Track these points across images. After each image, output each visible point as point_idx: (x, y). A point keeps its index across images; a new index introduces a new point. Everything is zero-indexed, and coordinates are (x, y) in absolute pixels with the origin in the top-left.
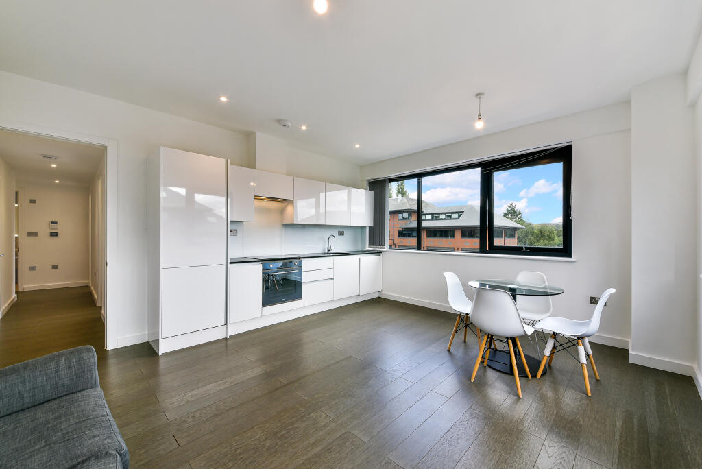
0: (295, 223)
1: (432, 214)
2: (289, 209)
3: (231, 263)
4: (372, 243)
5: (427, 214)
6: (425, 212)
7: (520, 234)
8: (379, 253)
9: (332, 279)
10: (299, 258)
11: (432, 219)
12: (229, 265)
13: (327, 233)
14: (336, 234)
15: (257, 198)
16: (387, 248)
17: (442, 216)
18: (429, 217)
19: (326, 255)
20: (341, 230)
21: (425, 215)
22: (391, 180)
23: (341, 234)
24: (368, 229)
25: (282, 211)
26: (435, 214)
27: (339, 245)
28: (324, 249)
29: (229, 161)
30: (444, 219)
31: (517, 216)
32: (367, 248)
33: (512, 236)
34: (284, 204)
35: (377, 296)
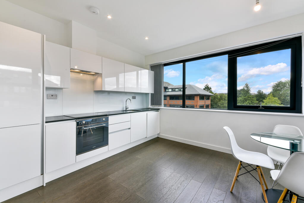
0: (103, 90)
1: (172, 89)
2: (99, 80)
3: (46, 122)
4: (152, 104)
5: (170, 89)
6: (169, 88)
7: (212, 98)
8: (157, 110)
9: (129, 129)
10: (106, 115)
11: (172, 91)
12: (45, 124)
13: (125, 98)
14: (131, 98)
15: (72, 70)
16: (162, 107)
17: (177, 90)
18: (170, 90)
19: (125, 112)
20: (134, 95)
21: (169, 89)
22: (166, 65)
23: (134, 98)
24: (150, 95)
25: (94, 82)
26: (173, 89)
27: (133, 105)
28: (123, 108)
29: (45, 36)
30: (178, 91)
31: (209, 90)
32: (150, 106)
33: (208, 99)
34: (96, 77)
35: (156, 136)
